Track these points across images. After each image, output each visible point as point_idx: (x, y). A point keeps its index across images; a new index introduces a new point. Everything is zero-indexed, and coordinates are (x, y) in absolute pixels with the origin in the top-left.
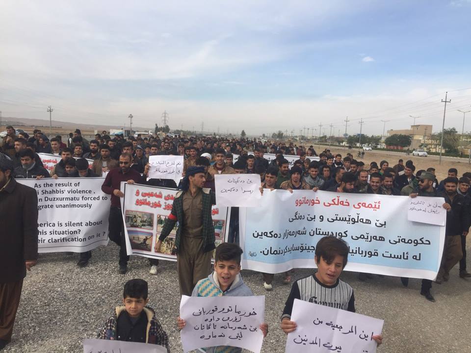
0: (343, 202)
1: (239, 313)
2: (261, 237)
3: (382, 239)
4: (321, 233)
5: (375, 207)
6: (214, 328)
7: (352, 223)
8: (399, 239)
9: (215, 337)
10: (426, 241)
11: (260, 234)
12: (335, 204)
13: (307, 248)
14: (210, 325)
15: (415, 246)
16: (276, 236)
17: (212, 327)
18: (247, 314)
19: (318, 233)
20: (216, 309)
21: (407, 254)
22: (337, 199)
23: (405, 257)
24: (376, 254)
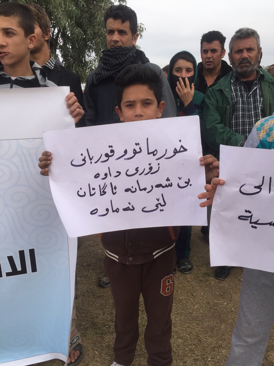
1: (154, 153)
6: (114, 194)
9: (117, 211)
14: (105, 186)
17: (108, 190)
18: (170, 153)
20: (112, 151)
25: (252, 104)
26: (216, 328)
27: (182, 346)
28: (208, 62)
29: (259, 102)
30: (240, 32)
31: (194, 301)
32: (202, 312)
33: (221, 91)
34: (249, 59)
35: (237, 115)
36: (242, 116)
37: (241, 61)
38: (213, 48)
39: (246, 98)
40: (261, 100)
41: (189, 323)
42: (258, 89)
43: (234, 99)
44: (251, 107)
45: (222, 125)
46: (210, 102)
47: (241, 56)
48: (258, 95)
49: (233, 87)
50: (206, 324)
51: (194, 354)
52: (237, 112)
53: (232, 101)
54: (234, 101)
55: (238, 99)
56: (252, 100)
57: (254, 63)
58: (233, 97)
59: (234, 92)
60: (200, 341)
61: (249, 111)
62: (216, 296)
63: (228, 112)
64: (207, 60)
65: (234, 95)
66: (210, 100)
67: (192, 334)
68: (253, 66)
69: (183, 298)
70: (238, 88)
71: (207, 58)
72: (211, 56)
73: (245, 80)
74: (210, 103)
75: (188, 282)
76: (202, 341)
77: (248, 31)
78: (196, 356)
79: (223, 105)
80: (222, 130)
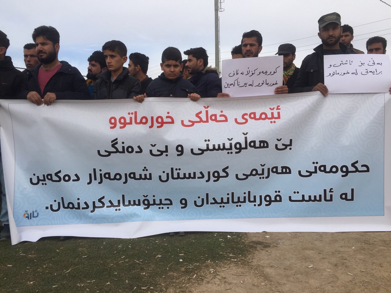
0: (215, 115)
2: (44, 182)
3: (286, 170)
4: (182, 176)
5: (273, 117)
7: (236, 153)
8: (316, 167)
10: (362, 166)
11: (41, 178)
12: (201, 121)
13: (158, 202)
15: (343, 176)
16: (67, 178)
19: (175, 176)
21: (330, 191)
22: (204, 111)
23: (328, 198)
24: (278, 198)
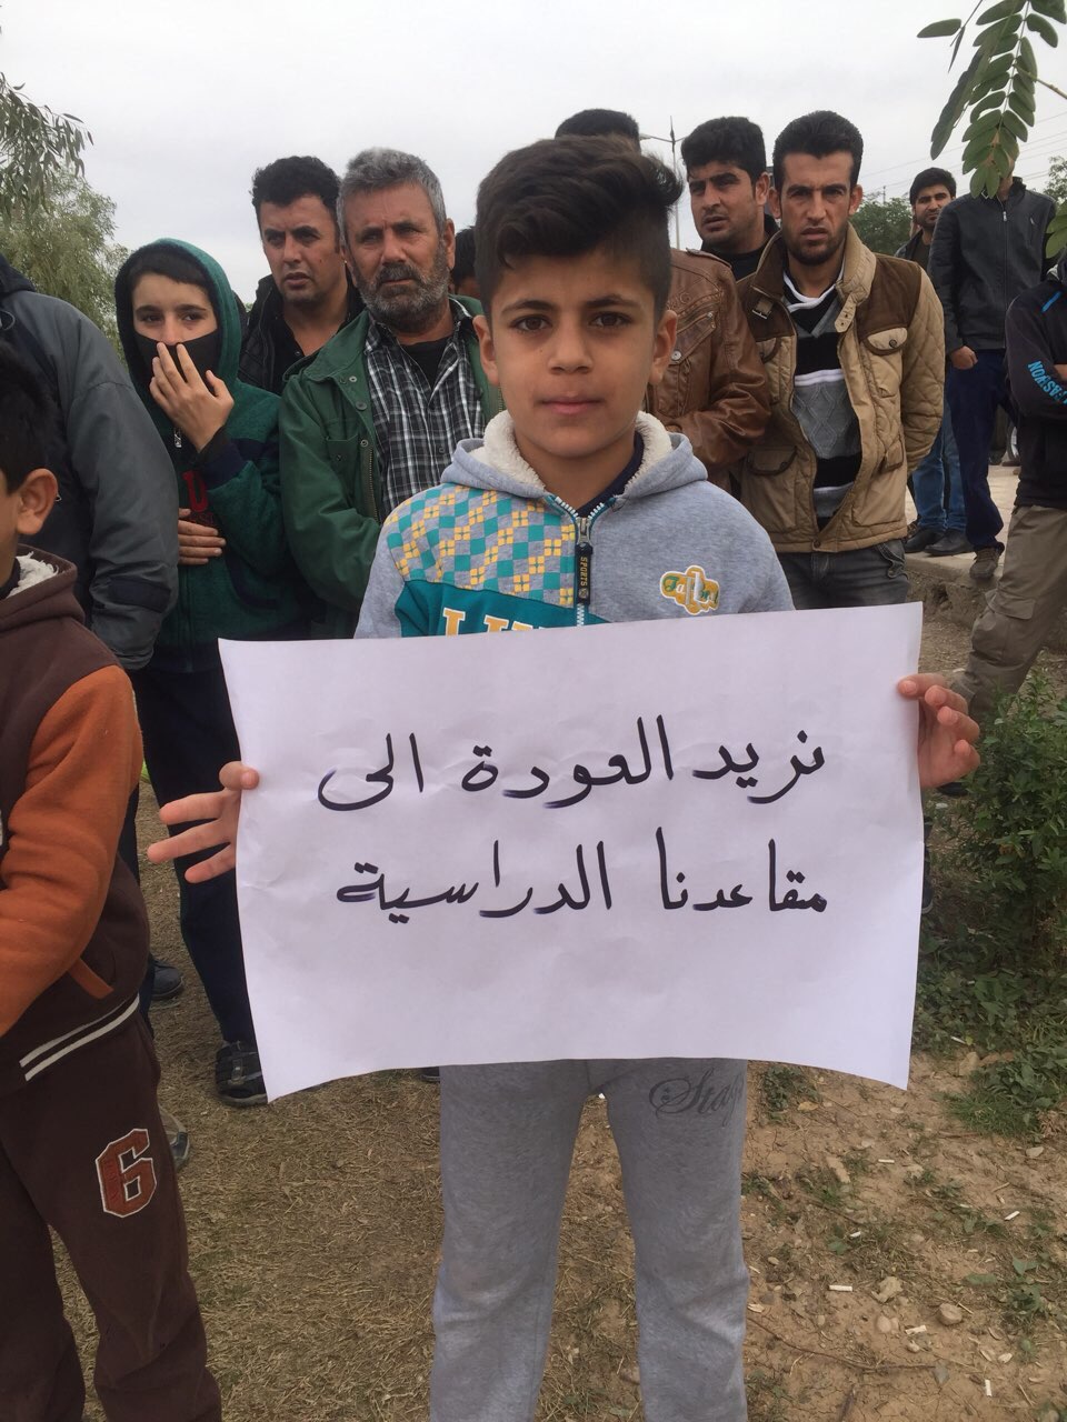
25: (448, 429)
26: (414, 1272)
27: (288, 1376)
28: (290, 277)
29: (468, 419)
30: (362, 167)
31: (340, 1187)
32: (366, 1222)
33: (329, 383)
34: (408, 262)
35: (398, 470)
36: (416, 475)
37: (384, 272)
38: (301, 225)
39: (422, 407)
40: (475, 411)
41: (314, 1279)
42: (460, 373)
43: (381, 414)
44: (446, 440)
45: (352, 512)
46: (298, 429)
47: (381, 255)
48: (463, 395)
49: (375, 368)
50: (378, 1266)
51: (332, 1392)
52: (398, 462)
53: (377, 423)
54: (382, 421)
55: (396, 413)
56: (444, 412)
57: (431, 277)
58: (378, 408)
59: (378, 388)
60: (356, 1336)
61: (438, 453)
62: (422, 1146)
63: (367, 462)
64: (287, 271)
65: (378, 398)
66: (297, 421)
67: (324, 1319)
68: (429, 287)
69: (297, 1188)
70: (392, 371)
71: (285, 262)
72: (298, 257)
73: (413, 341)
74: (297, 435)
75: (319, 1118)
76: (361, 1334)
77: (388, 163)
78: (340, 1397)
79: (346, 437)
80: (353, 533)
